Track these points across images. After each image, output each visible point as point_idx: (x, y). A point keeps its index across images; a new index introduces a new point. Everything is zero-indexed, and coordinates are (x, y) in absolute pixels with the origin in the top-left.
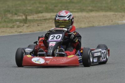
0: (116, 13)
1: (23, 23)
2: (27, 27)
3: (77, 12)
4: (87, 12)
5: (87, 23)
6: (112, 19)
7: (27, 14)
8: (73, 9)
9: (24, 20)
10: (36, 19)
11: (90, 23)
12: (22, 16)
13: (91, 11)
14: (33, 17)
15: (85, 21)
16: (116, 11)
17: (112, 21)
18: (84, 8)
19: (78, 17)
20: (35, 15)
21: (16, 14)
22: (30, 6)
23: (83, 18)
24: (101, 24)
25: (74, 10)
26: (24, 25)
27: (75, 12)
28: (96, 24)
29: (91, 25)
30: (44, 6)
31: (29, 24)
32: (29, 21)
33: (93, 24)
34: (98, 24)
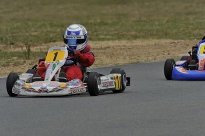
0: (176, 41)
1: (23, 59)
2: (30, 64)
3: (112, 39)
4: (129, 39)
5: (128, 58)
6: (168, 51)
7: (30, 43)
8: (106, 35)
9: (25, 53)
10: (44, 51)
11: (133, 57)
12: (22, 47)
13: (136, 37)
14: (41, 49)
15: (126, 53)
16: (176, 36)
17: (169, 54)
18: (124, 33)
19: (113, 47)
20: (43, 44)
21: (12, 44)
22: (36, 31)
23: (121, 49)
24: (150, 58)
25: (108, 37)
26: (25, 62)
27: (108, 39)
28: (143, 59)
29: (135, 61)
30: (59, 30)
31: (33, 61)
32: (33, 55)
33: (139, 58)
34: (145, 59)
